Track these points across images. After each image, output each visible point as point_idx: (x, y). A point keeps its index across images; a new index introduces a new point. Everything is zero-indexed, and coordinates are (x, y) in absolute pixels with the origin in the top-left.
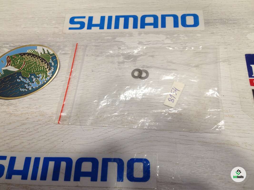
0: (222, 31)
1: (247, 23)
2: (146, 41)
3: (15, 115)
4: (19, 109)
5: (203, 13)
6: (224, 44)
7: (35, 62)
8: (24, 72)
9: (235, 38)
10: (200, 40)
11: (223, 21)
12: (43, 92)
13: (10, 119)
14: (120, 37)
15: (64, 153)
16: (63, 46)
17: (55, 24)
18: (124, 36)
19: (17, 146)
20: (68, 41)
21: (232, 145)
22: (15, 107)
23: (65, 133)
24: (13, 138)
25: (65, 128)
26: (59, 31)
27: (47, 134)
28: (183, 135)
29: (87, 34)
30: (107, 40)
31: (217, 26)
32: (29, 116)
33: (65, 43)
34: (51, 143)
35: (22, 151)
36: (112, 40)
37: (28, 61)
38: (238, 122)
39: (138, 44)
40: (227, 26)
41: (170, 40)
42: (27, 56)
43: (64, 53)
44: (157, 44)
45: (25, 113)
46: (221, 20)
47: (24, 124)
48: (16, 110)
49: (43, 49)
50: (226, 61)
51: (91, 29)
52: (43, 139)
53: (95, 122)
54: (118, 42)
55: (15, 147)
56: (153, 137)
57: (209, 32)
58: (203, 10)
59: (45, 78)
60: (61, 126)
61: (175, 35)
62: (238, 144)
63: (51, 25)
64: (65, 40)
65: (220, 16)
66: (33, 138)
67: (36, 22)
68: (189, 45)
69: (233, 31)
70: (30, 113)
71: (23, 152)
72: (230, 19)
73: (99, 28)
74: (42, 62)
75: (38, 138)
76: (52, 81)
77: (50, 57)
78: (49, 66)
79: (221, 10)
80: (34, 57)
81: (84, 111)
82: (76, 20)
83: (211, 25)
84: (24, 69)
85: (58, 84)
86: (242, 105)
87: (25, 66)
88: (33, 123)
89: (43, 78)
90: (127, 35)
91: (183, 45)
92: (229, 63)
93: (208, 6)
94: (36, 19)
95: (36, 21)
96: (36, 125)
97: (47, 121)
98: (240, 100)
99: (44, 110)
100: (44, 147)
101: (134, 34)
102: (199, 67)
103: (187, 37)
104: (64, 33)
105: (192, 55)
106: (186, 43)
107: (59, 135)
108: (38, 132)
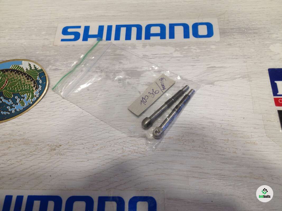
0: (240, 42)
1: (269, 33)
2: (152, 54)
5: (218, 21)
6: (243, 57)
7: (20, 80)
8: (7, 92)
9: (255, 50)
10: (215, 53)
11: (241, 30)
12: (28, 115)
14: (120, 50)
15: (52, 190)
16: (53, 60)
17: (46, 35)
20: (59, 55)
21: (255, 178)
23: (53, 166)
25: (53, 159)
26: (49, 43)
27: (32, 166)
28: (196, 167)
29: (83, 46)
30: (106, 53)
31: (234, 36)
32: (10, 144)
33: (56, 57)
34: (36, 178)
35: (1, 188)
36: (112, 53)
37: (11, 79)
38: (262, 150)
39: (142, 57)
40: (246, 36)
41: (179, 53)
42: (10, 73)
43: (54, 68)
44: (164, 57)
45: (7, 141)
46: (239, 29)
47: (5, 155)
49: (30, 65)
50: (246, 77)
51: (87, 40)
52: (27, 172)
53: (90, 151)
54: (119, 55)
56: (160, 169)
57: (225, 44)
58: (218, 18)
59: (30, 98)
60: (49, 157)
61: (185, 48)
62: (262, 176)
63: (41, 36)
64: (56, 53)
65: (238, 24)
66: (16, 171)
67: (22, 33)
68: (202, 58)
69: (253, 42)
70: (13, 141)
71: (3, 189)
72: (250, 28)
73: (96, 39)
74: (28, 79)
75: (21, 172)
76: (40, 102)
77: (37, 74)
78: (36, 85)
79: (239, 18)
80: (18, 74)
81: (76, 138)
82: (70, 30)
83: (228, 36)
84: (6, 88)
85: (46, 106)
86: (266, 130)
87: (8, 84)
88: (15, 153)
89: (28, 98)
90: (130, 47)
92: (249, 79)
93: (223, 14)
94: (24, 29)
96: (19, 155)
97: (32, 151)
98: (263, 124)
99: (29, 137)
100: (28, 183)
101: (138, 46)
102: (214, 84)
103: (199, 49)
104: (55, 45)
105: (205, 70)
106: (198, 56)
107: (46, 168)
108: (22, 164)
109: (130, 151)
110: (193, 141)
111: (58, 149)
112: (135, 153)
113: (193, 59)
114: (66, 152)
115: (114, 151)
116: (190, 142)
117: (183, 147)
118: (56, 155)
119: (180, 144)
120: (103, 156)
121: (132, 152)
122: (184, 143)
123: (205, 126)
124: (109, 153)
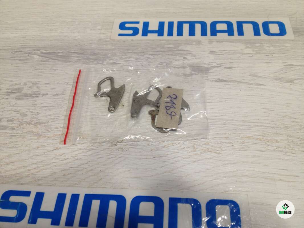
2: (220, 50)
3: (46, 136)
4: (51, 129)
5: (290, 20)
10: (290, 51)
13: (38, 141)
14: (184, 45)
15: (114, 188)
16: (111, 54)
17: (101, 29)
18: (190, 44)
19: (47, 177)
20: (117, 49)
22: (45, 126)
23: (114, 162)
24: (41, 167)
26: (105, 37)
27: (89, 162)
28: (283, 169)
29: (142, 41)
30: (168, 48)
33: (113, 51)
34: (94, 174)
35: (53, 185)
36: (174, 49)
39: (209, 53)
41: (251, 50)
43: (112, 62)
44: (234, 54)
45: (60, 135)
47: (57, 149)
48: (48, 130)
52: (84, 168)
53: (156, 148)
54: (183, 51)
55: (43, 179)
57: (301, 42)
58: (289, 18)
60: (110, 153)
61: (257, 45)
63: (95, 30)
66: (71, 167)
67: (76, 27)
68: (278, 56)
71: (55, 186)
73: (157, 34)
75: (76, 168)
82: (127, 25)
88: (69, 147)
90: (194, 43)
91: (269, 56)
93: (295, 14)
94: (77, 23)
95: (76, 25)
96: (74, 150)
99: (86, 131)
100: (85, 180)
101: (204, 42)
102: (293, 82)
103: (273, 47)
104: (112, 40)
105: (282, 68)
106: (272, 53)
107: (106, 164)
108: (77, 159)
109: (203, 150)
110: (277, 142)
111: (119, 145)
112: (209, 152)
113: (267, 56)
114: (129, 148)
115: (183, 148)
116: (274, 142)
117: (266, 147)
118: (118, 150)
119: (262, 144)
120: (172, 154)
121: (205, 150)
122: (266, 143)
123: (288, 126)
124: (178, 151)
